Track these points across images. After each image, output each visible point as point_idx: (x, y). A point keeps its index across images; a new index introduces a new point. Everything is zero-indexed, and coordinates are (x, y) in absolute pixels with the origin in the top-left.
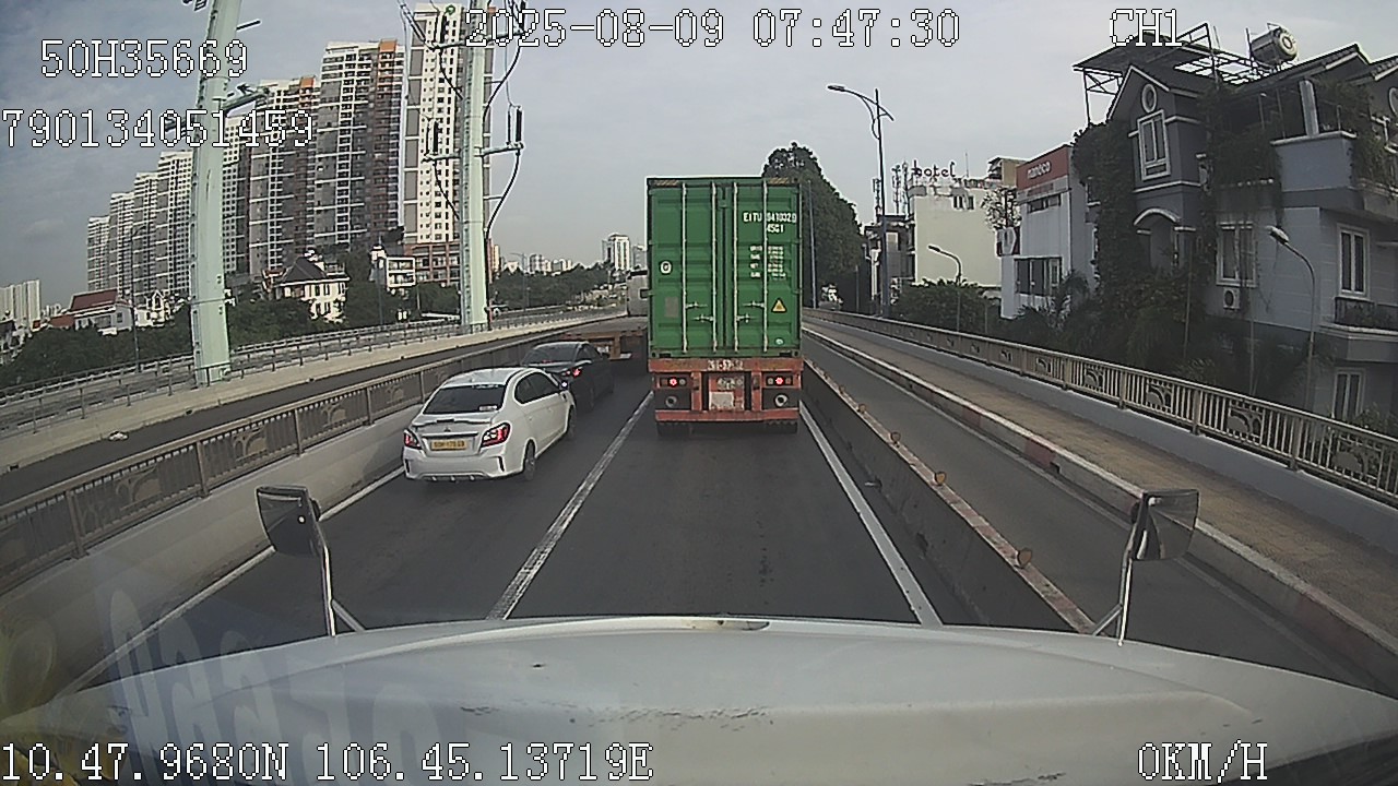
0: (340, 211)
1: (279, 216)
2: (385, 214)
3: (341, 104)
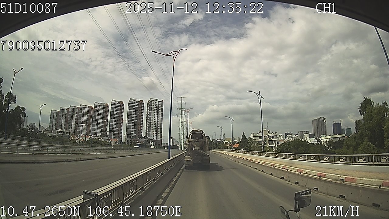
0: (132, 130)
1: (115, 127)
2: (140, 132)
3: (133, 111)
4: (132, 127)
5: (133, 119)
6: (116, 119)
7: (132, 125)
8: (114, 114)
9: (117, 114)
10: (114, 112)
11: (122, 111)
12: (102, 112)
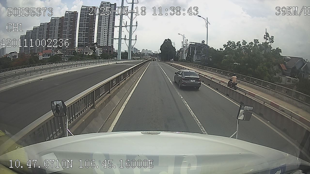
0: (83, 38)
2: (92, 40)
3: (84, 18)
4: (83, 35)
5: (84, 27)
6: (69, 29)
7: (83, 33)
8: (68, 24)
9: (71, 24)
10: (68, 23)
11: (75, 21)
12: (58, 25)
